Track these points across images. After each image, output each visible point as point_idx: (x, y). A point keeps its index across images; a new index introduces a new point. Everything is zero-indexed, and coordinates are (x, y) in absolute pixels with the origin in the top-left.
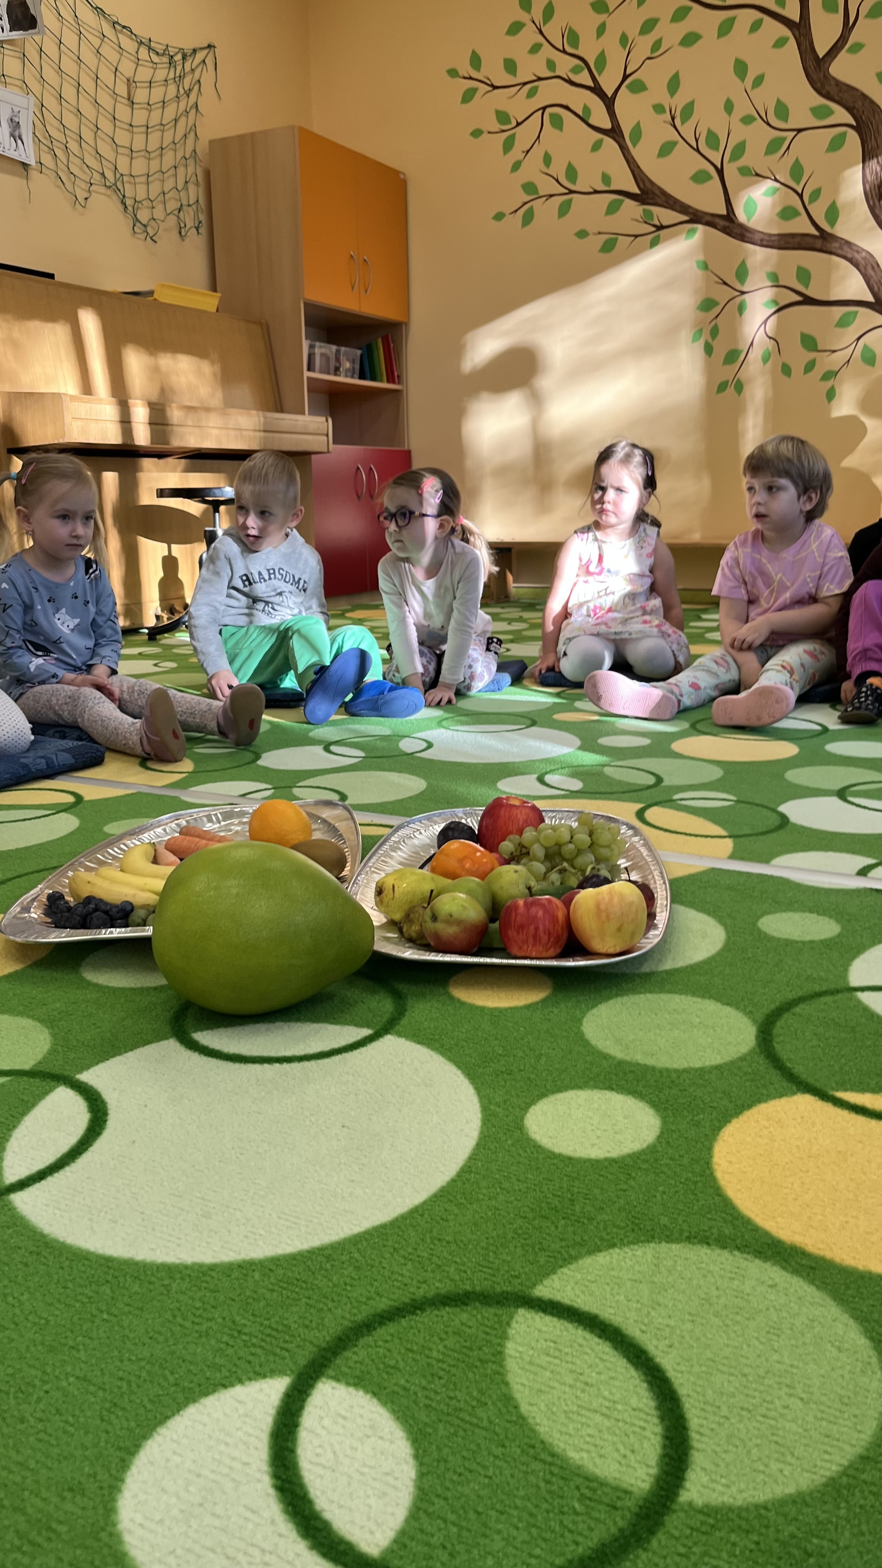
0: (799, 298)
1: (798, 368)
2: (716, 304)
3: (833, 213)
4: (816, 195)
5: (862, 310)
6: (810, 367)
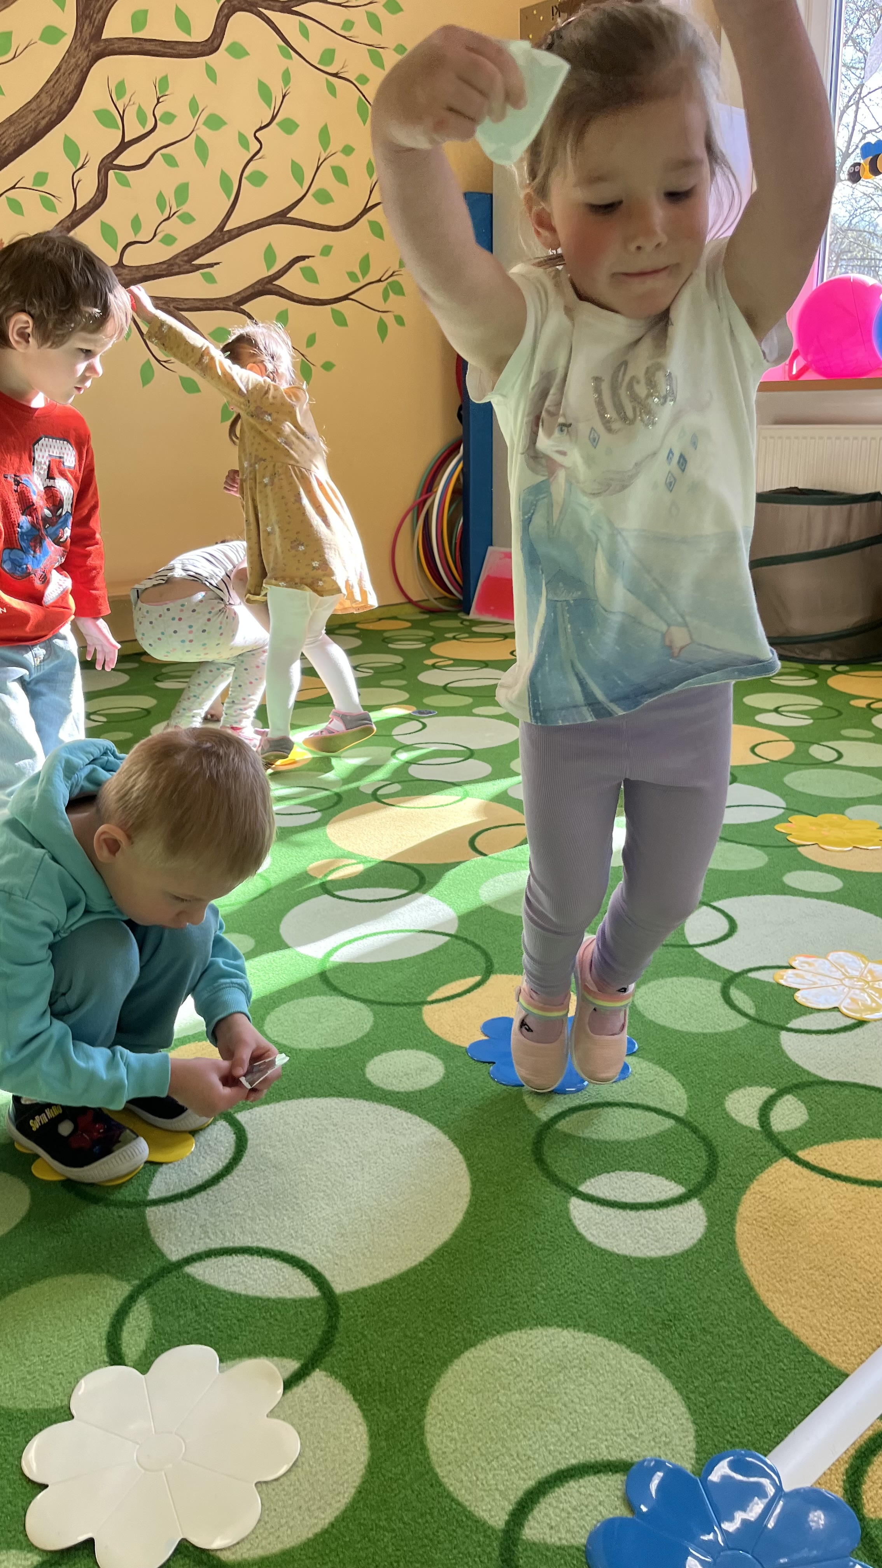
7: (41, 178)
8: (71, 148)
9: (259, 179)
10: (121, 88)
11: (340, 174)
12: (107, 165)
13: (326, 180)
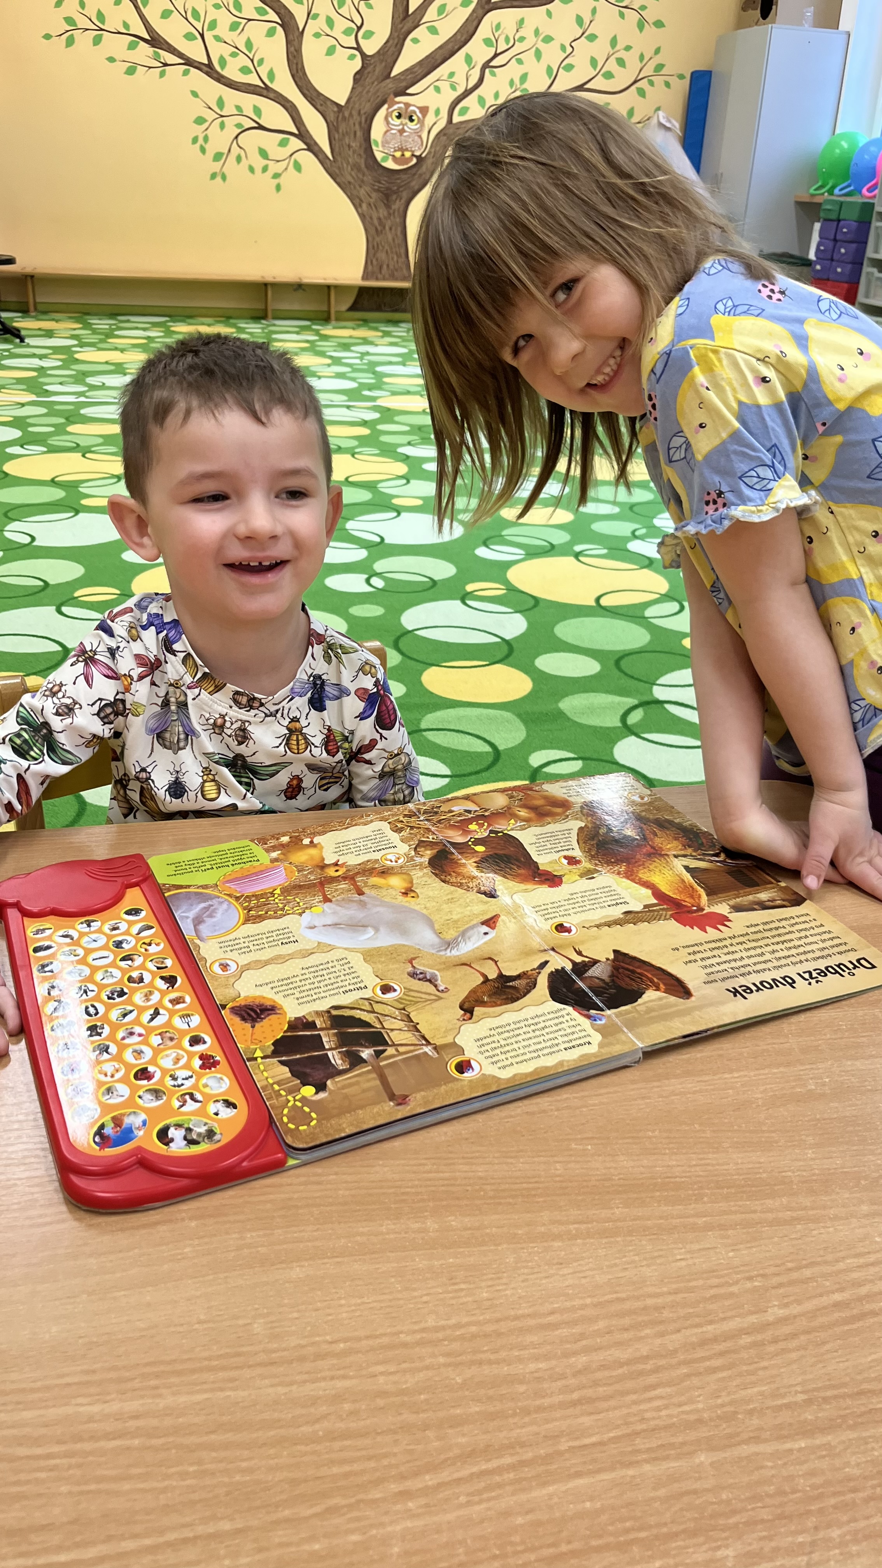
0: (256, 125)
1: (258, 169)
2: (206, 121)
3: (271, 75)
4: (261, 61)
5: (292, 138)
6: (265, 169)
7: (452, 75)
8: (468, 59)
9: (570, 67)
10: (498, 26)
11: (621, 62)
12: (486, 65)
13: (612, 65)
